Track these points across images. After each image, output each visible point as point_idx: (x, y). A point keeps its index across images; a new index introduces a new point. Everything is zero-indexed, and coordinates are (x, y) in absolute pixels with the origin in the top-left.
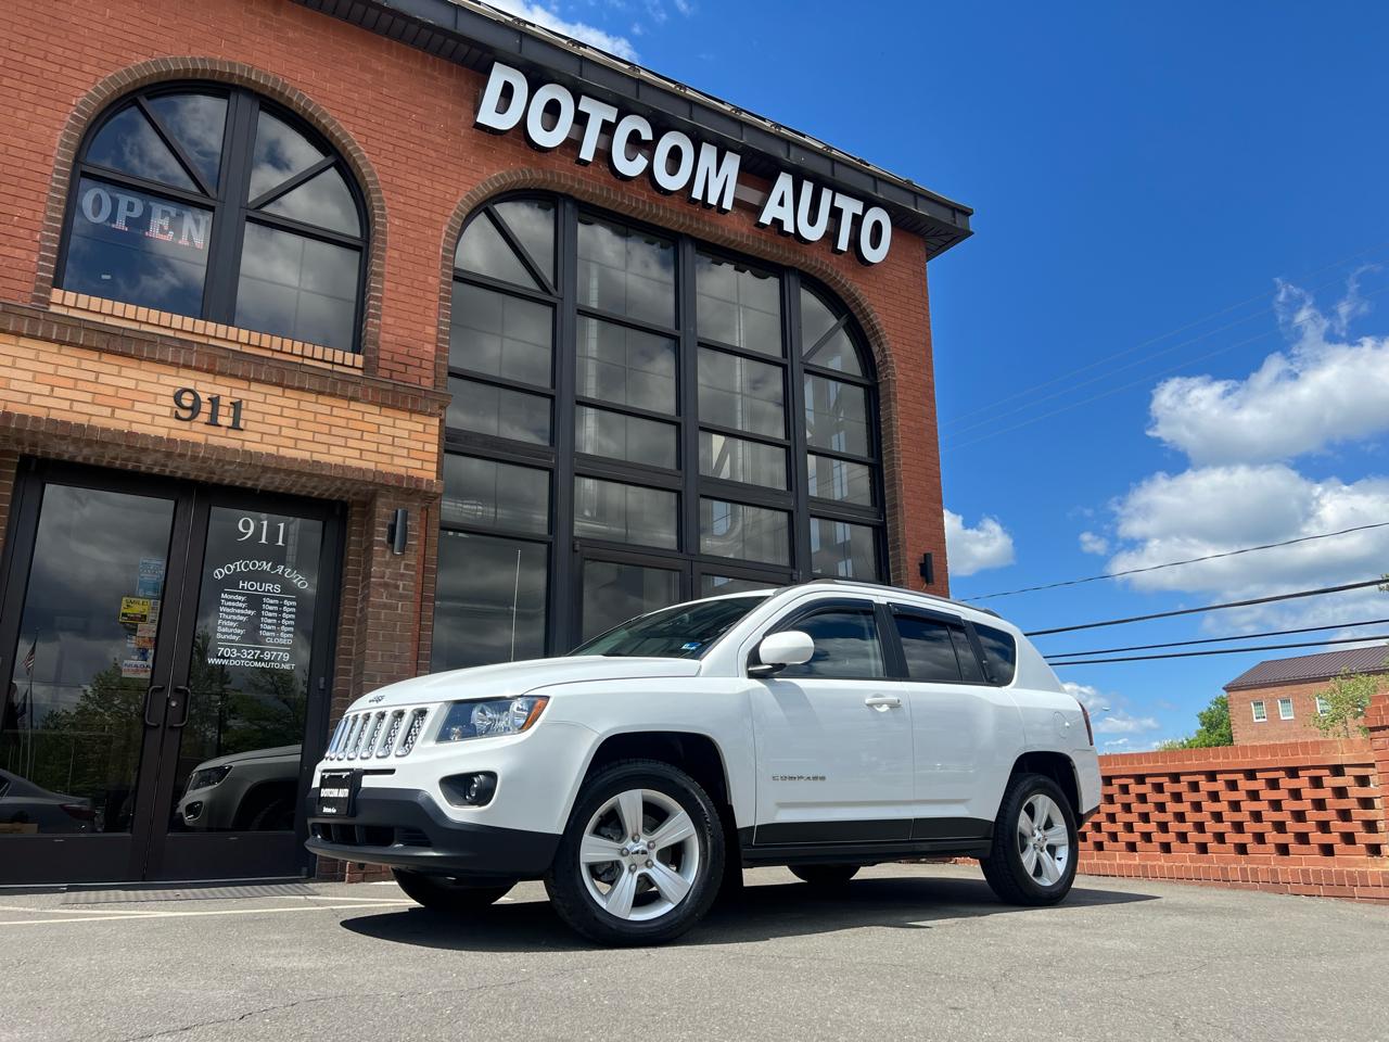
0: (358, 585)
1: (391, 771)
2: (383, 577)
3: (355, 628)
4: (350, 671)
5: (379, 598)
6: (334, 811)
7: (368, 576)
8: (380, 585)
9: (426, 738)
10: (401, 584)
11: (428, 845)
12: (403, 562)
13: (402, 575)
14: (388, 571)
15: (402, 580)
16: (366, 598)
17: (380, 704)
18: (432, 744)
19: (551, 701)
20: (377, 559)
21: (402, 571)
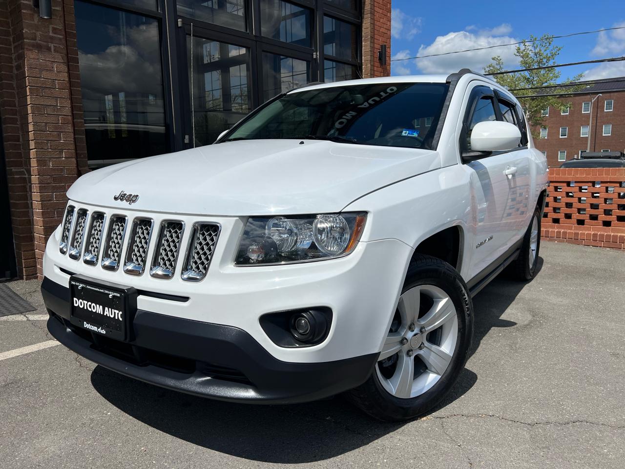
0: (10, 45)
1: (185, 299)
2: (36, 40)
3: (14, 83)
4: (16, 119)
5: (32, 58)
6: (104, 332)
7: (20, 37)
8: (33, 46)
9: (223, 261)
10: (52, 46)
11: (246, 383)
12: (51, 26)
13: (52, 38)
14: (38, 33)
15: (52, 43)
16: (21, 57)
17: (133, 206)
18: (231, 268)
19: (369, 219)
20: (26, 21)
21: (51, 34)
